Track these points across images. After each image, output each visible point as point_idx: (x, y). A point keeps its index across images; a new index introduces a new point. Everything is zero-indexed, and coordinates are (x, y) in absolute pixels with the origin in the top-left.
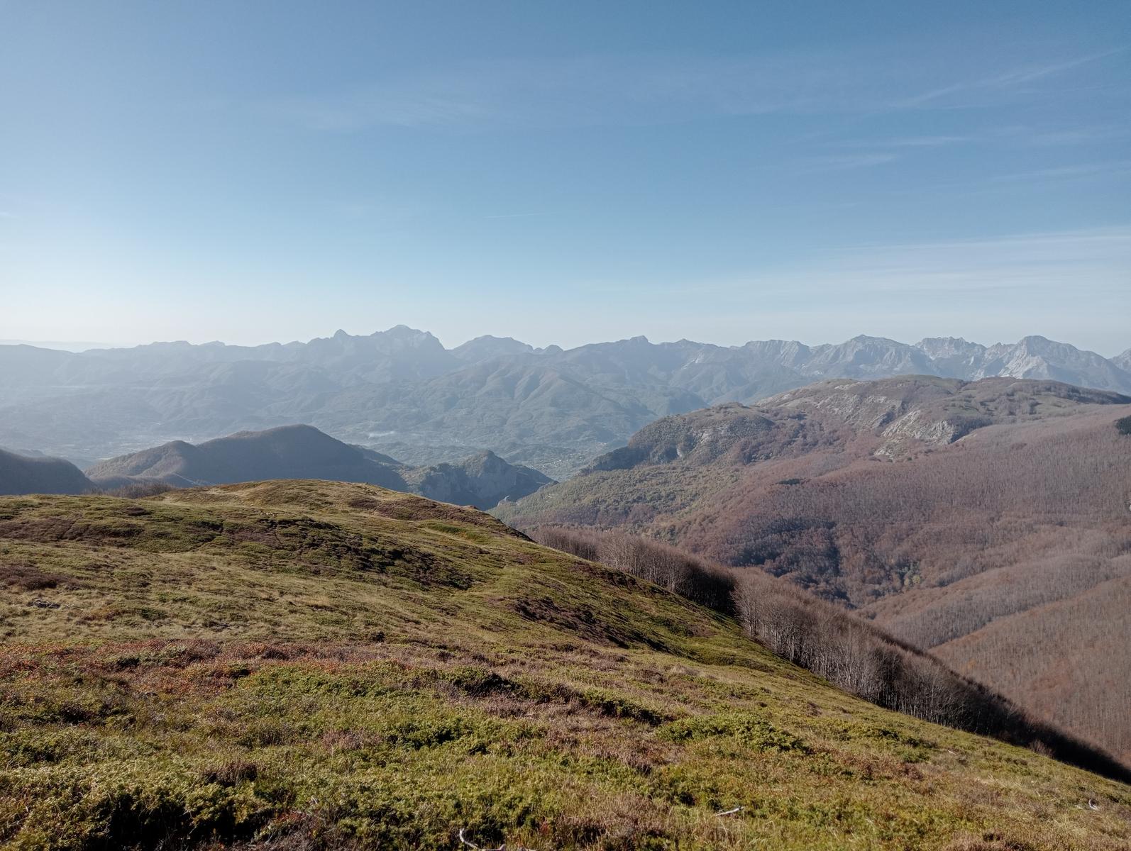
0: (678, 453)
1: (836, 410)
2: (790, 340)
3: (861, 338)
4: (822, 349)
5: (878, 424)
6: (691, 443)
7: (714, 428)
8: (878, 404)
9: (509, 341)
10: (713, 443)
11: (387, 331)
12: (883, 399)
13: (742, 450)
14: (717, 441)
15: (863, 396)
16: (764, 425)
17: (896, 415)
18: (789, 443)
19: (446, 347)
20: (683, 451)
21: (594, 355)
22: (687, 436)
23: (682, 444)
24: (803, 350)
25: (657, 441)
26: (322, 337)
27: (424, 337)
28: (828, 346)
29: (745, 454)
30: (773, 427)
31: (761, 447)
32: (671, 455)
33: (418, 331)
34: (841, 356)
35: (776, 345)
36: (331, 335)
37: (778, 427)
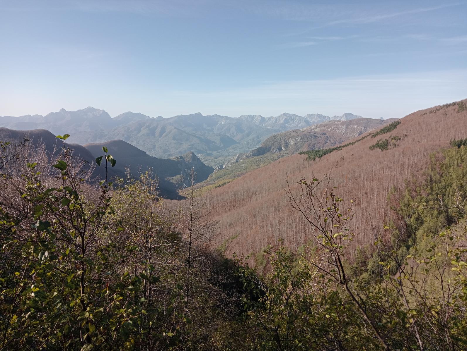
0: (283, 148)
1: (338, 131)
2: (257, 115)
3: (285, 114)
4: (270, 118)
5: (357, 135)
6: (287, 145)
7: (295, 139)
8: (355, 128)
9: (139, 114)
10: (296, 144)
11: (84, 109)
12: (356, 126)
13: (309, 146)
14: (297, 143)
15: (347, 126)
16: (314, 137)
17: (363, 132)
18: (325, 143)
19: (112, 117)
20: (285, 147)
21: (180, 120)
22: (285, 142)
23: (284, 145)
24: (263, 119)
25: (273, 144)
26: (54, 112)
27: (101, 112)
28: (272, 117)
29: (310, 148)
30: (317, 138)
31: (315, 145)
32: (280, 149)
33: (98, 110)
34: (278, 121)
35: (252, 117)
36: (58, 111)
37: (319, 138)
